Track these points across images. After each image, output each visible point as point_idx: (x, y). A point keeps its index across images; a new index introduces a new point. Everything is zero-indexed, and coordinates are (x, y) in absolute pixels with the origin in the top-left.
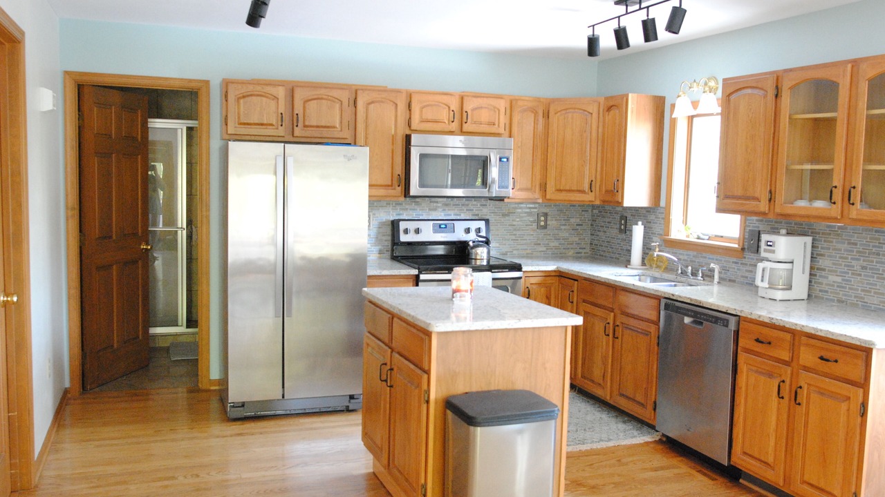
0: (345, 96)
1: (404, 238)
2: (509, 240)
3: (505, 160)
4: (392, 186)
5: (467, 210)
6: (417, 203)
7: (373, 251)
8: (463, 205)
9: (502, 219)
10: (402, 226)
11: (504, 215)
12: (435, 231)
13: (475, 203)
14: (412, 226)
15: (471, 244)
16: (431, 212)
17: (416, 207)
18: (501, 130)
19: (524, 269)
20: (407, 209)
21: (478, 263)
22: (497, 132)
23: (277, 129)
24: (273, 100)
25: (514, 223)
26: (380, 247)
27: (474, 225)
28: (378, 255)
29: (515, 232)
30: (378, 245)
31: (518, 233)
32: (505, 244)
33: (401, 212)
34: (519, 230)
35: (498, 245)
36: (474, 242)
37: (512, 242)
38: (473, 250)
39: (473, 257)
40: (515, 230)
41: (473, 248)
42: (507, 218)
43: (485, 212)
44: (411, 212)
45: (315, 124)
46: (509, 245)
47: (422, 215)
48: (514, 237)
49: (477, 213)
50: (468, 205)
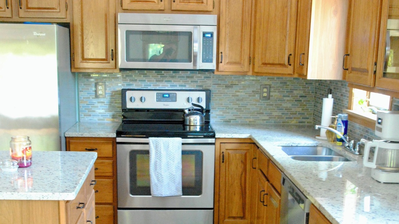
1: (130, 105)
2: (232, 109)
3: (209, 35)
4: (106, 60)
5: (192, 82)
6: (145, 75)
7: (107, 116)
8: (188, 77)
9: (226, 90)
10: (129, 94)
11: (227, 87)
12: (158, 100)
13: (199, 75)
14: (137, 95)
15: (187, 111)
16: (158, 83)
17: (144, 79)
18: (210, 8)
19: (217, 136)
20: (136, 80)
21: (192, 129)
22: (205, 9)
23: (5, 11)
25: (238, 94)
26: (113, 112)
27: (194, 95)
28: (112, 119)
29: (237, 102)
30: (110, 111)
31: (240, 103)
32: (229, 113)
33: (131, 83)
34: (242, 100)
35: (221, 113)
36: (189, 110)
37: (235, 111)
38: (188, 118)
39: (188, 124)
40: (238, 100)
41: (188, 115)
42: (230, 89)
43: (209, 83)
44: (140, 83)
45: (36, 6)
46: (232, 113)
47: (150, 86)
48: (237, 107)
49: (200, 84)
50: (192, 77)
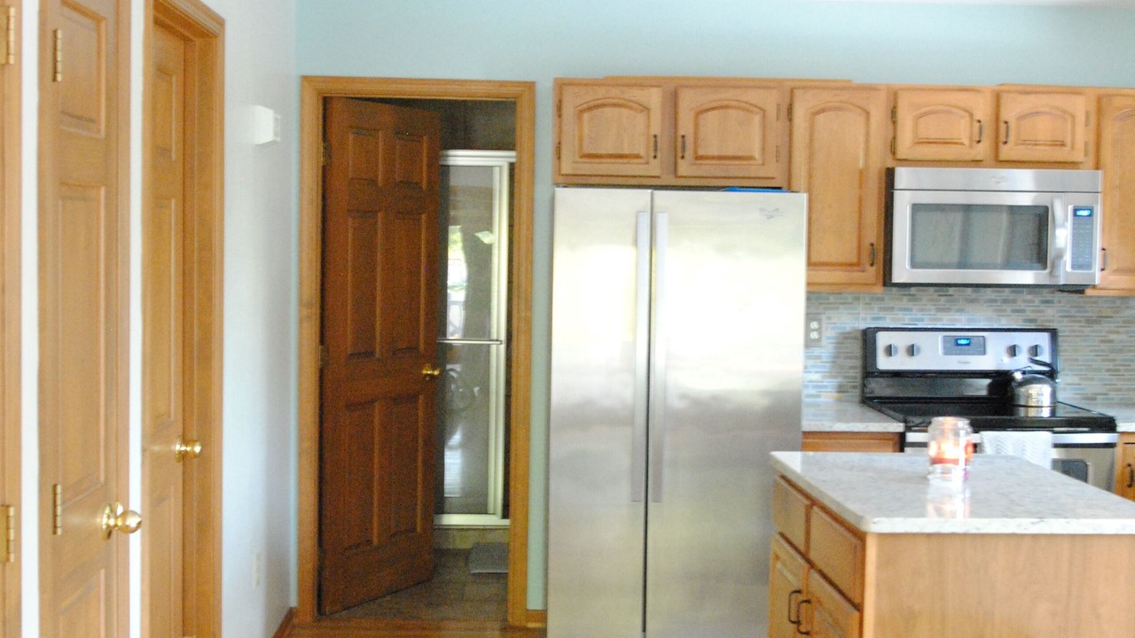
0: (770, 101)
1: (884, 363)
2: (1099, 370)
3: (1085, 213)
4: (858, 264)
5: (1014, 311)
6: (913, 298)
7: (826, 387)
8: (1005, 301)
9: (1086, 330)
10: (883, 340)
11: (1090, 322)
12: (947, 352)
13: (1029, 297)
14: (900, 340)
15: (1018, 376)
16: (940, 315)
17: (910, 305)
18: (1078, 156)
19: (1121, 427)
20: (892, 309)
21: (1032, 413)
22: (1070, 159)
23: (647, 163)
24: (641, 112)
25: (1113, 337)
26: (840, 380)
27: (1025, 341)
28: (836, 395)
29: (1112, 356)
30: (835, 377)
31: (1119, 357)
32: (1092, 379)
33: (881, 314)
34: (1120, 351)
35: (1076, 380)
36: (1024, 373)
37: (1106, 375)
38: (1023, 390)
39: (1022, 403)
40: (1112, 351)
41: (1022, 384)
42: (1096, 327)
43: (1051, 315)
44: (900, 315)
45: (716, 153)
46: (1101, 380)
47: (922, 320)
48: (1110, 365)
49: (1032, 316)
50: (1014, 301)
